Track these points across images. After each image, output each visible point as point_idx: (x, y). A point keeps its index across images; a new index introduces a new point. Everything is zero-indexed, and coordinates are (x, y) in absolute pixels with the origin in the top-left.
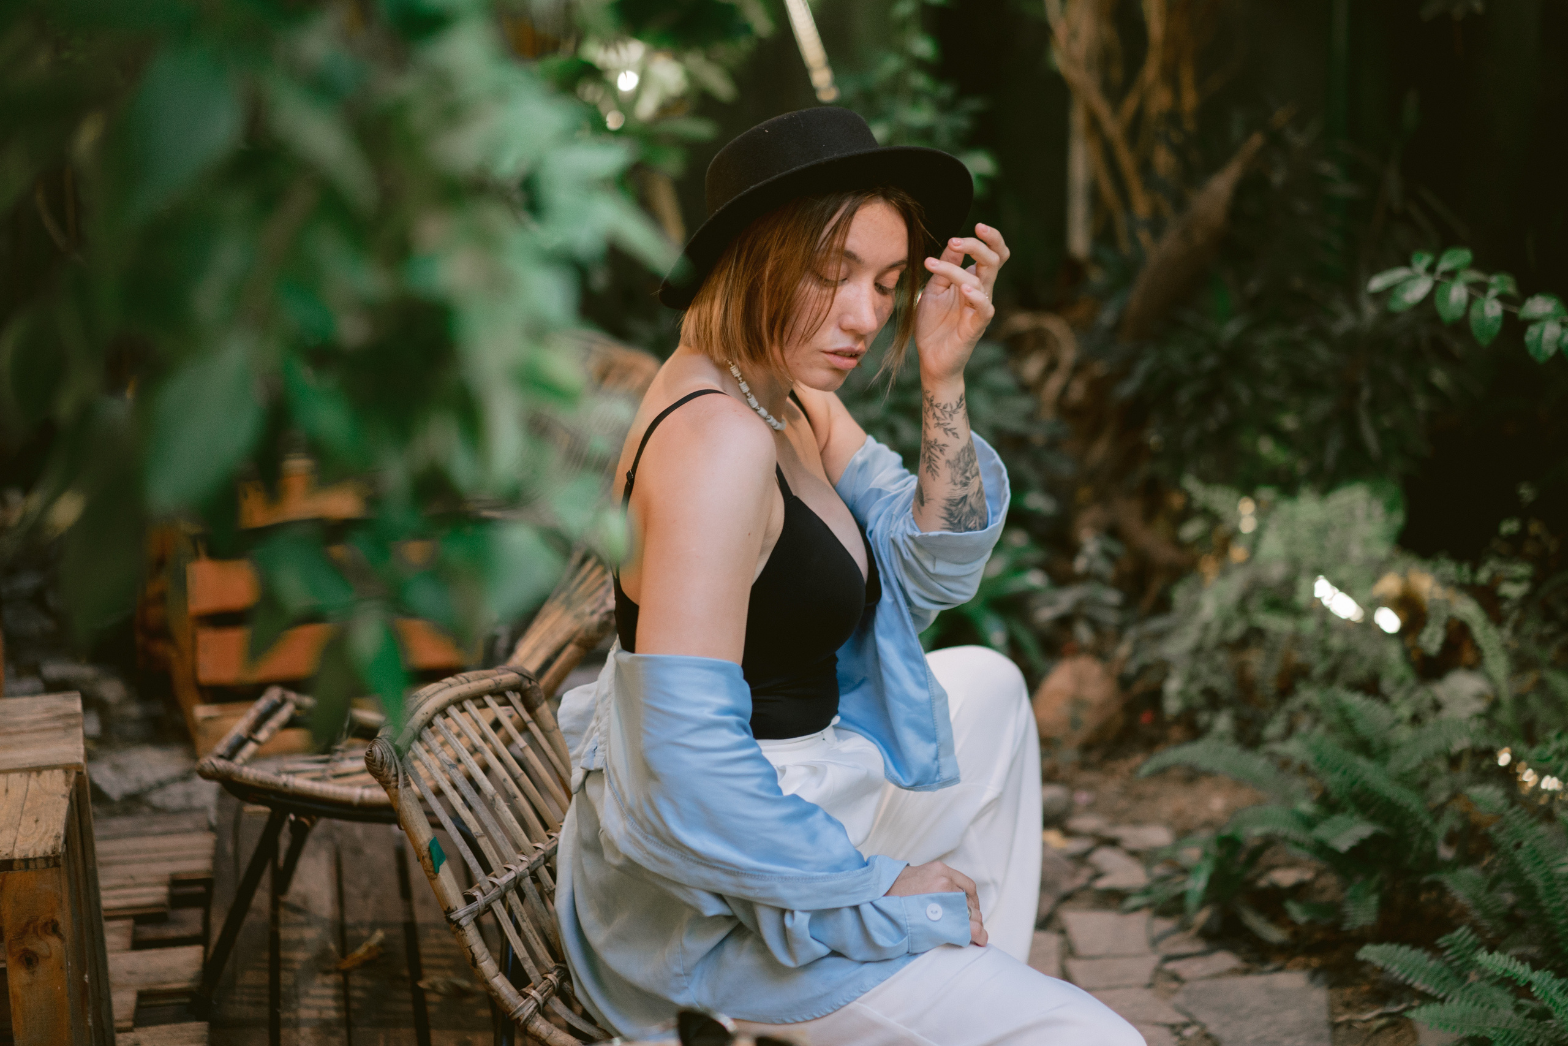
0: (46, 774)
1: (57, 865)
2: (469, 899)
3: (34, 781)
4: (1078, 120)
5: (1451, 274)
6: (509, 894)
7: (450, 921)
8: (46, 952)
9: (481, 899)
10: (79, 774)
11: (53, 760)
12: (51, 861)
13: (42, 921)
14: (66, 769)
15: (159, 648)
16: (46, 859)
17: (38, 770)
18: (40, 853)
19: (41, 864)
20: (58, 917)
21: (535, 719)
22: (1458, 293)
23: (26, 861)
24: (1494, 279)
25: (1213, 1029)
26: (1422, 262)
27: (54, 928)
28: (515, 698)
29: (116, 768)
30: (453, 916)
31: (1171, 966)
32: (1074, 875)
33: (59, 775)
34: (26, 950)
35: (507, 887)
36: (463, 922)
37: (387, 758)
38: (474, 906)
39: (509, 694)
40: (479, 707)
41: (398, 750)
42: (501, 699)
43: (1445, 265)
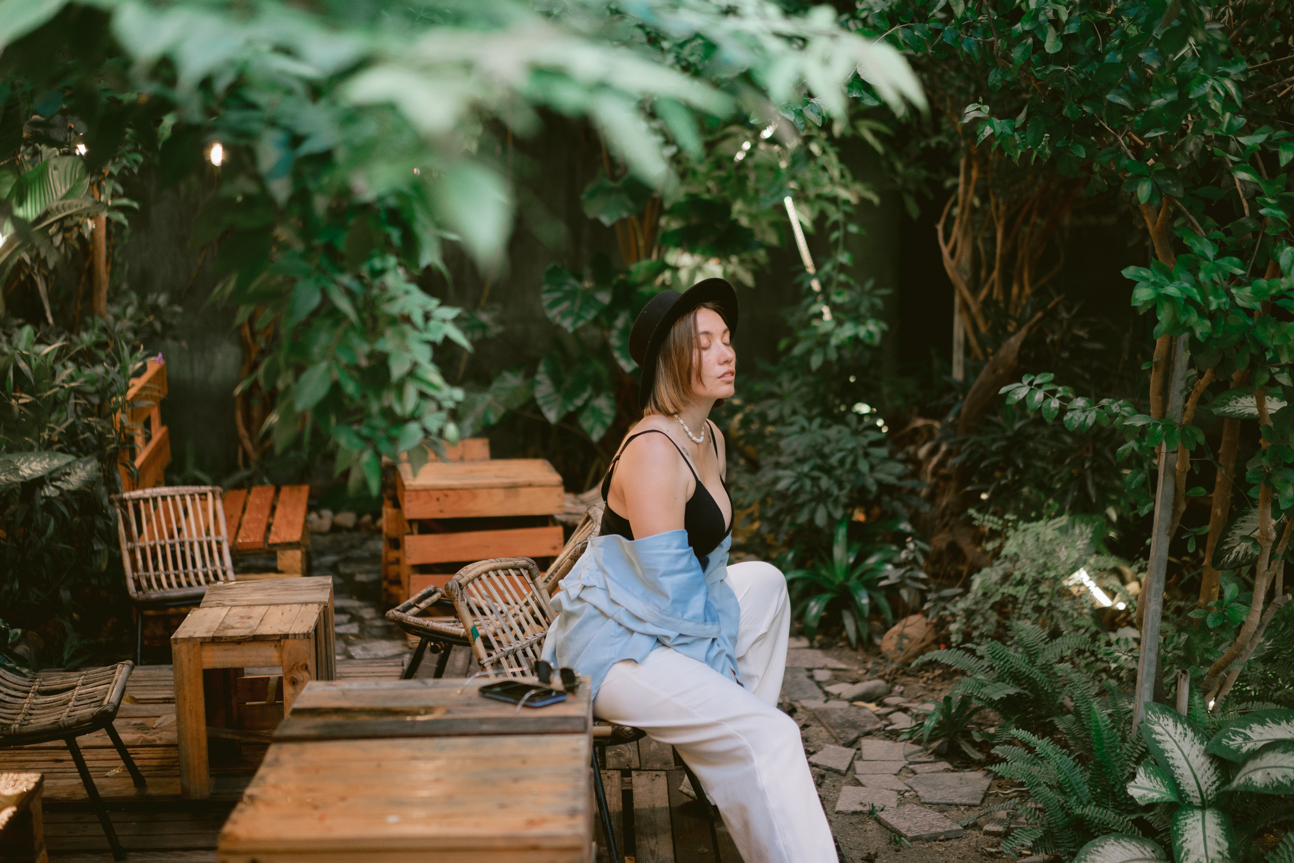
0: (310, 605)
1: (309, 638)
2: (490, 655)
3: (304, 608)
4: (957, 300)
5: (1039, 386)
6: (510, 656)
7: (480, 664)
8: (302, 679)
9: (495, 656)
10: (325, 607)
11: (314, 600)
12: (306, 636)
13: (301, 664)
14: (319, 603)
15: (394, 589)
16: (304, 634)
17: (306, 603)
18: (301, 632)
19: (302, 637)
20: (308, 663)
21: (534, 584)
22: (1039, 396)
23: (295, 635)
24: (1060, 389)
25: (920, 794)
26: (1026, 380)
27: (306, 668)
28: (525, 573)
29: (364, 649)
30: (482, 662)
31: (911, 767)
32: (876, 723)
33: (316, 606)
34: (293, 678)
35: (508, 652)
36: (486, 665)
37: (454, 587)
38: (491, 658)
39: (522, 570)
40: (506, 575)
41: (460, 585)
42: (518, 572)
43: (1038, 381)
